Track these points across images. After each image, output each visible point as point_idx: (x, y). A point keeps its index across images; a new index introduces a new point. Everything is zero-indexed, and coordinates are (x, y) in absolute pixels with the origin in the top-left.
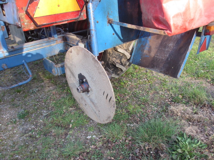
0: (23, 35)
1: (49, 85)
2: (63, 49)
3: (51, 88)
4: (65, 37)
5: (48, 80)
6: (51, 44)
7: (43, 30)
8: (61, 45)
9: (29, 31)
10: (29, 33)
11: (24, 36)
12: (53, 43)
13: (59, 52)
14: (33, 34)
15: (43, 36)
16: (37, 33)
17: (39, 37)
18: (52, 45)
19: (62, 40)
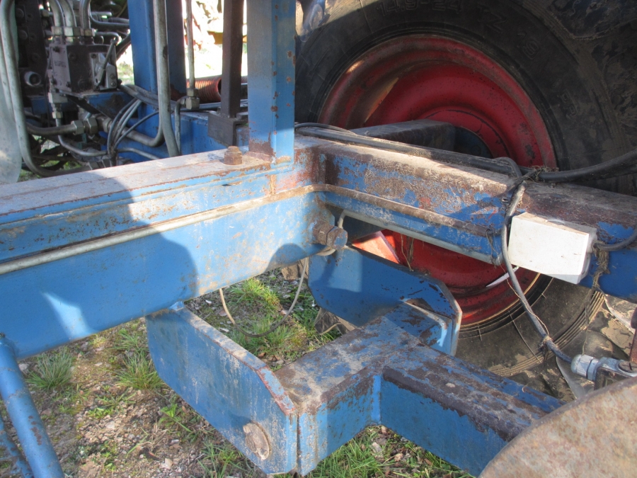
0: (14, 129)
1: (151, 444)
2: (299, 243)
3: (167, 464)
4: (323, 157)
5: (144, 401)
6: (230, 201)
7: (138, 103)
8: (289, 213)
9: (54, 109)
10: (54, 116)
11: (20, 132)
12: (248, 198)
13: (273, 259)
14: (74, 126)
15: (139, 138)
16: (99, 123)
17: (112, 143)
18: (237, 206)
19: (302, 177)
